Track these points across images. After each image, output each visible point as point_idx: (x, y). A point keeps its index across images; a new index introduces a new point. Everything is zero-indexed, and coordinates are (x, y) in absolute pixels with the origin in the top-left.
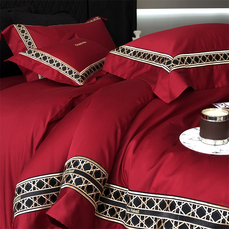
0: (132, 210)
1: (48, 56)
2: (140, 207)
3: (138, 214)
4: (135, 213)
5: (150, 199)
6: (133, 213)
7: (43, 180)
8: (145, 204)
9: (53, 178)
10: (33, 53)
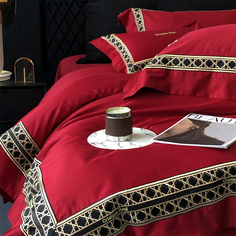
10: (111, 39)
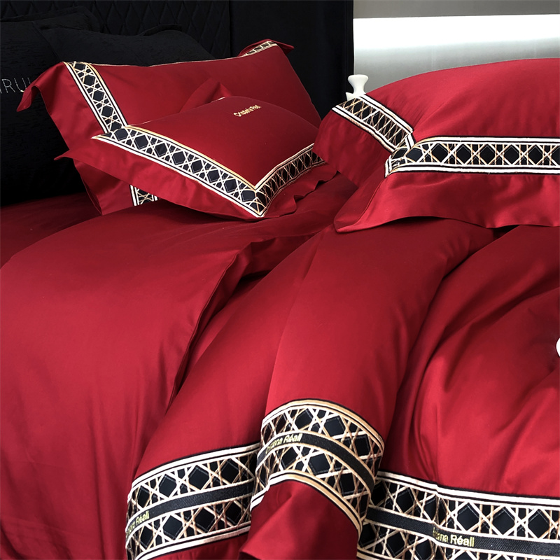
0: (454, 537)
1: (168, 145)
2: (476, 530)
3: (471, 547)
4: (462, 546)
5: (501, 510)
6: (457, 545)
7: (206, 465)
8: (487, 521)
9: (229, 460)
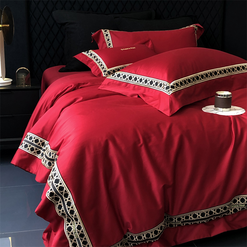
1: (96, 56)
10: (89, 53)
